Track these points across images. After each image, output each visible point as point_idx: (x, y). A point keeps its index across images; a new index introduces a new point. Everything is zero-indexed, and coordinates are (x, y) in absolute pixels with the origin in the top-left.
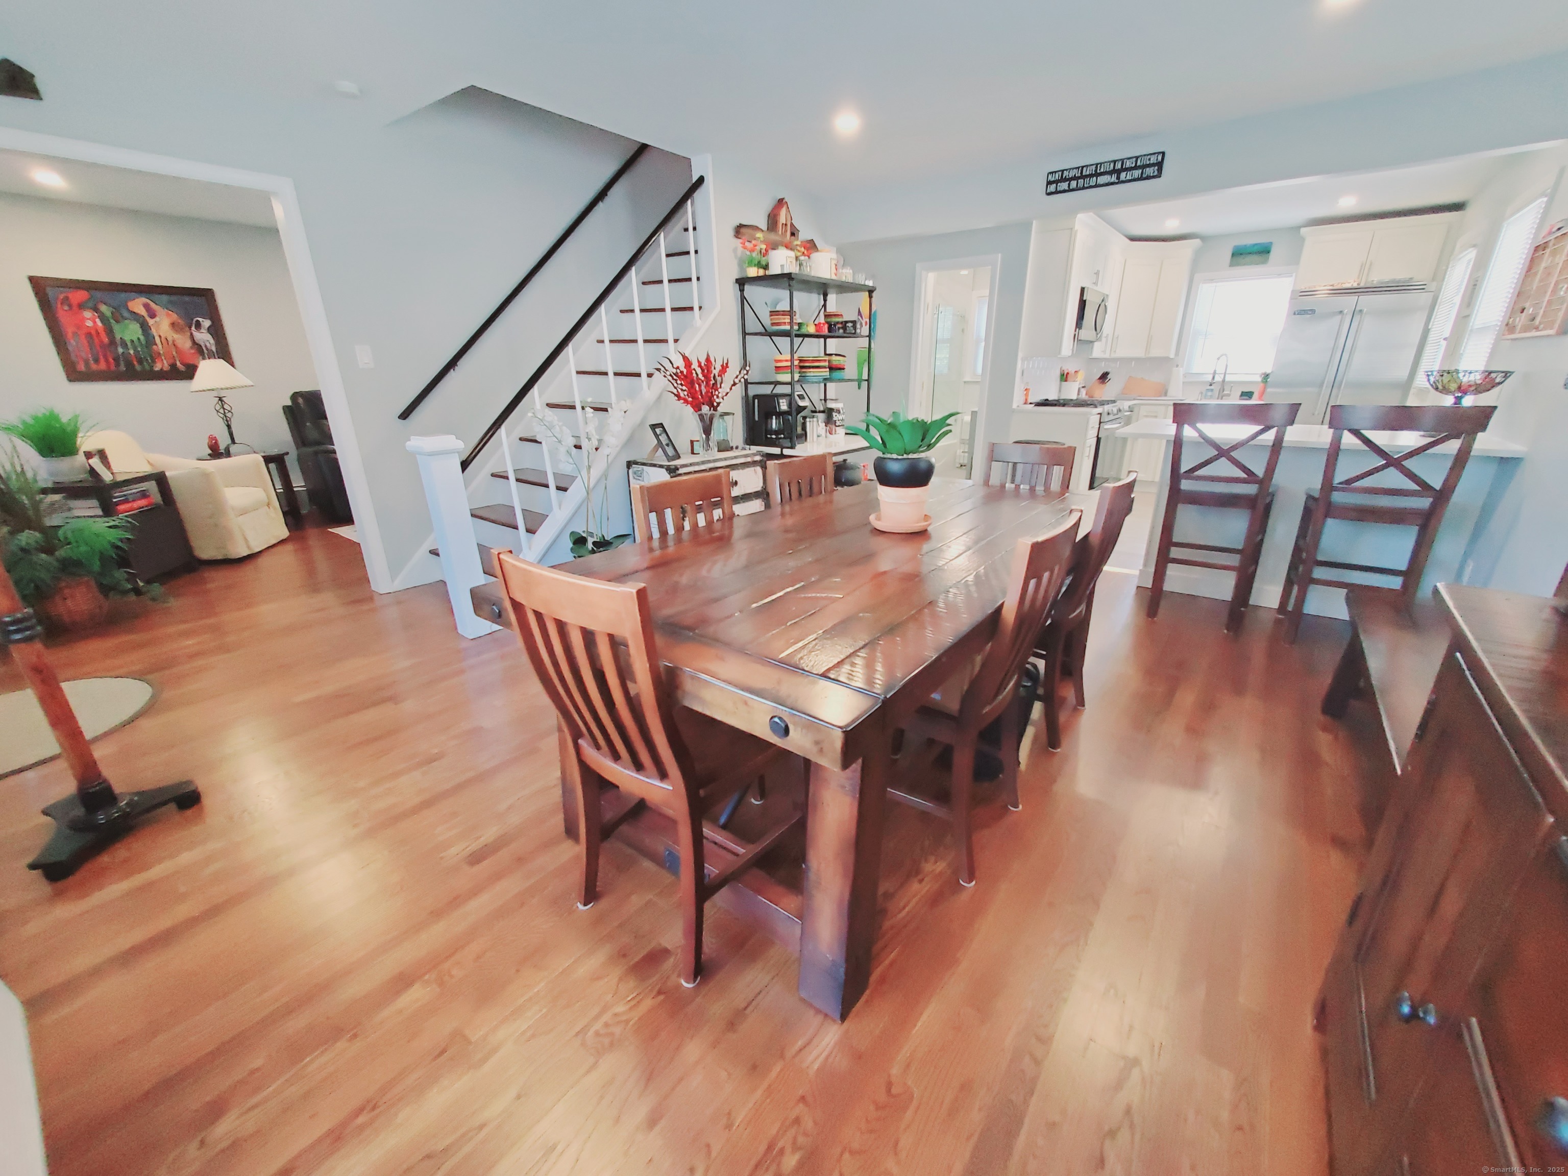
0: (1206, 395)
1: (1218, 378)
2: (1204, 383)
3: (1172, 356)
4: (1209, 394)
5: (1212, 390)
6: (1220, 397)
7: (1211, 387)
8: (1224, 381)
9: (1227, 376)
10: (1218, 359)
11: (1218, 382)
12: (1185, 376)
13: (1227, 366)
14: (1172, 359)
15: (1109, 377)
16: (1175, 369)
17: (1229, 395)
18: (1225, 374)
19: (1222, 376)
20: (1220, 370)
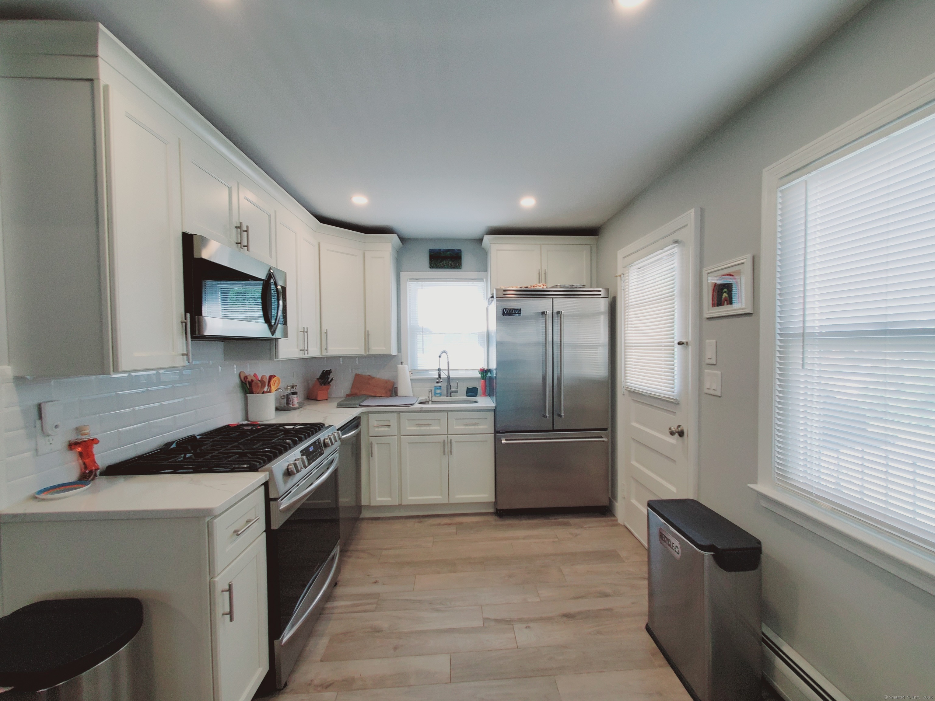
0: (435, 393)
1: (444, 375)
2: (431, 380)
3: (394, 352)
4: (438, 391)
5: (440, 388)
6: (449, 394)
7: (439, 384)
8: (449, 378)
9: (450, 372)
10: (440, 357)
11: (444, 379)
12: (412, 372)
13: (448, 362)
14: (395, 355)
15: (331, 376)
16: (400, 366)
17: (456, 392)
18: (448, 370)
19: (446, 373)
20: (444, 367)
